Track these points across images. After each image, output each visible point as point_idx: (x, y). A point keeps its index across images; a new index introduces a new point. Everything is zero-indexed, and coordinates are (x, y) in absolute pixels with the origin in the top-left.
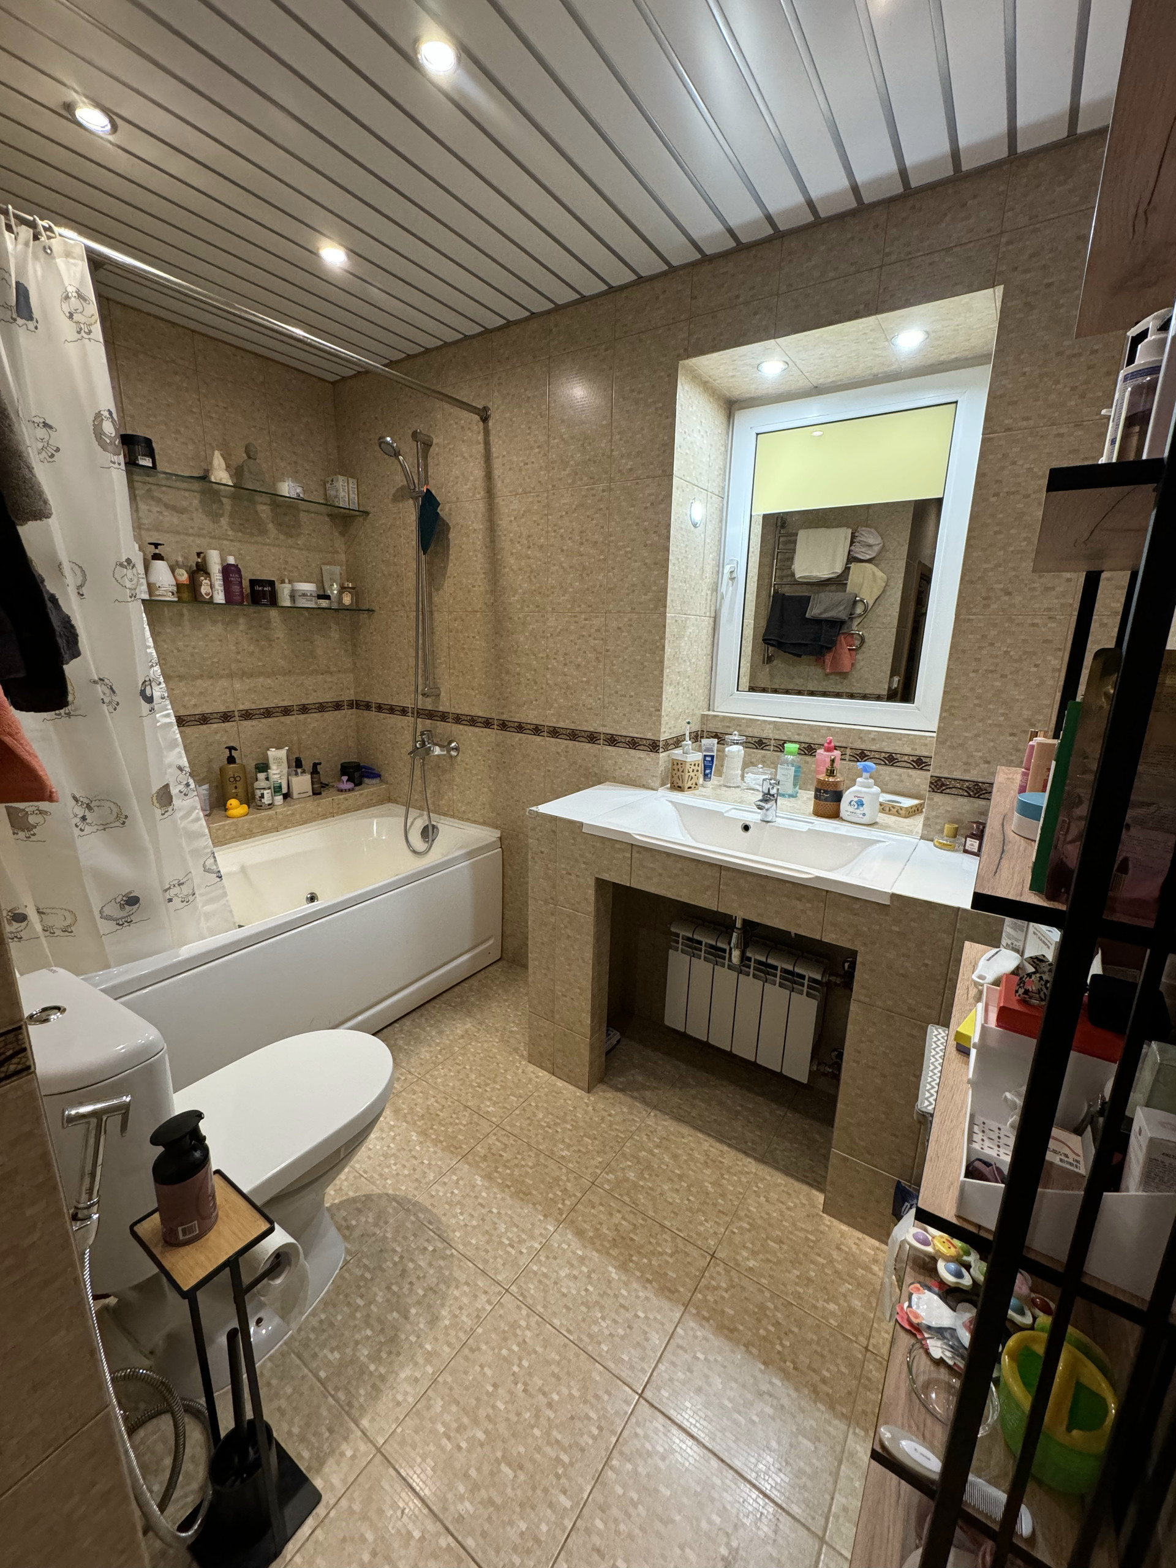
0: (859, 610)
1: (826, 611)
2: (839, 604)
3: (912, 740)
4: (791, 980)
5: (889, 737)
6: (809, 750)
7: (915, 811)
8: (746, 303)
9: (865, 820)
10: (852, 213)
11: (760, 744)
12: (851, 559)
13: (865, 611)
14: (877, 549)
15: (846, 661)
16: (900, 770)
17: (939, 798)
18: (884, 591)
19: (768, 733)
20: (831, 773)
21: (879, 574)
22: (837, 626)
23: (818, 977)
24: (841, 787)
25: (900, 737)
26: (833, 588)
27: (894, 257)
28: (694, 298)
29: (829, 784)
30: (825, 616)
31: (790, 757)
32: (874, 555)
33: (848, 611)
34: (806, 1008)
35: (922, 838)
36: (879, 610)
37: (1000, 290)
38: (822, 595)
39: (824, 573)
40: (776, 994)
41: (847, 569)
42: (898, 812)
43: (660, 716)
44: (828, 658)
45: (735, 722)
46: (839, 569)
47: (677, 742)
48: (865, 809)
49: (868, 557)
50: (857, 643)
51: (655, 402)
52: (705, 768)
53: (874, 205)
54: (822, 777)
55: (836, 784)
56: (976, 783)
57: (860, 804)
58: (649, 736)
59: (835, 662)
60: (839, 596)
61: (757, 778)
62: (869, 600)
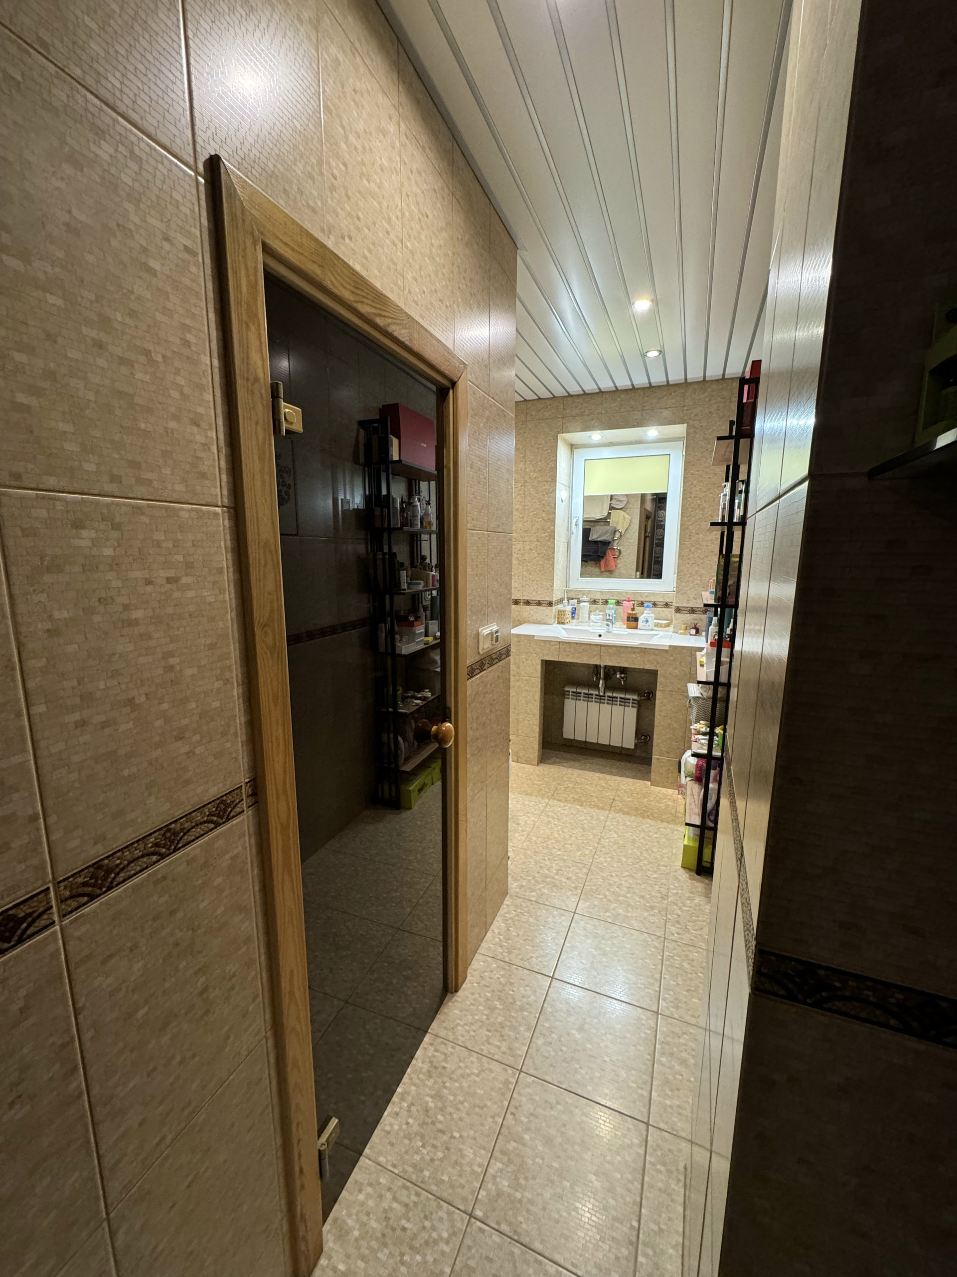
0: (617, 535)
1: (600, 536)
2: (606, 532)
3: (663, 595)
4: (624, 701)
5: (653, 594)
6: (618, 603)
7: (668, 625)
8: (588, 415)
9: (650, 628)
10: (630, 390)
11: (594, 602)
12: (611, 508)
13: (621, 536)
14: (625, 502)
15: (612, 563)
16: (659, 609)
17: (678, 615)
18: (630, 525)
19: (598, 596)
20: (633, 609)
21: (627, 516)
22: (606, 544)
23: (636, 697)
24: (638, 616)
25: (658, 594)
26: (602, 523)
27: (646, 408)
28: (564, 409)
29: (632, 614)
30: (599, 539)
31: (611, 606)
32: (623, 506)
33: (612, 536)
34: (631, 713)
35: (673, 632)
36: (628, 535)
37: (686, 425)
38: (598, 527)
39: (598, 516)
40: (618, 709)
41: (609, 514)
42: (661, 626)
43: (553, 590)
44: (603, 562)
45: (582, 592)
46: (606, 514)
47: (561, 601)
48: (649, 623)
49: (620, 507)
50: (617, 554)
51: (547, 450)
52: (572, 613)
53: (638, 389)
54: (630, 612)
55: (636, 614)
56: (692, 608)
57: (647, 621)
58: (548, 599)
59: (606, 565)
60: (606, 528)
61: (597, 617)
62: (621, 529)
